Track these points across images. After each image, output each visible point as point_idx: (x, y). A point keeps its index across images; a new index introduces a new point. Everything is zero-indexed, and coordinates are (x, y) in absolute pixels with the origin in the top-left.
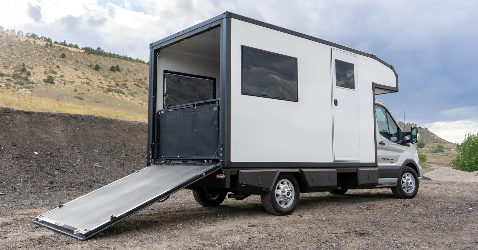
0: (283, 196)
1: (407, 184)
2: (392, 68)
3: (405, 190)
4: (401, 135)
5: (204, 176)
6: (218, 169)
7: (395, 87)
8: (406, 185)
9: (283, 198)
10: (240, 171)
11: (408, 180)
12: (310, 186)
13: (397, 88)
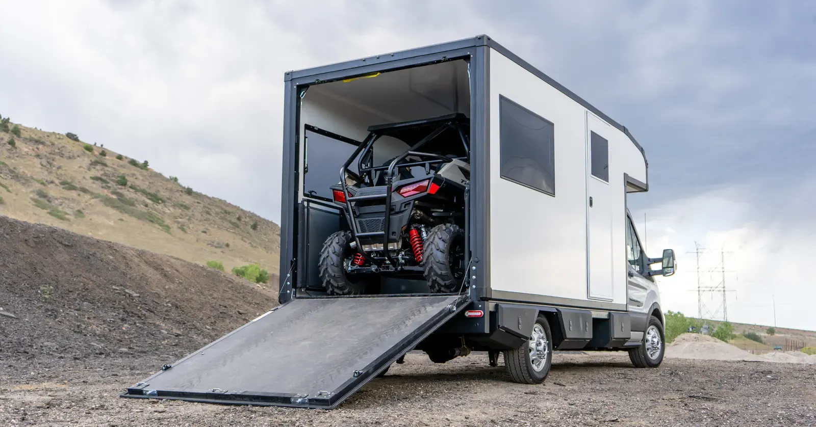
0: (538, 351)
1: (653, 344)
2: (642, 150)
3: (649, 353)
4: (646, 262)
5: (454, 311)
6: (469, 301)
7: (645, 182)
8: (651, 345)
9: (538, 354)
10: (501, 307)
11: (653, 337)
12: (568, 337)
13: (647, 185)
